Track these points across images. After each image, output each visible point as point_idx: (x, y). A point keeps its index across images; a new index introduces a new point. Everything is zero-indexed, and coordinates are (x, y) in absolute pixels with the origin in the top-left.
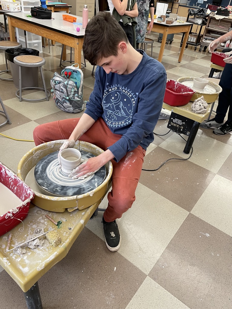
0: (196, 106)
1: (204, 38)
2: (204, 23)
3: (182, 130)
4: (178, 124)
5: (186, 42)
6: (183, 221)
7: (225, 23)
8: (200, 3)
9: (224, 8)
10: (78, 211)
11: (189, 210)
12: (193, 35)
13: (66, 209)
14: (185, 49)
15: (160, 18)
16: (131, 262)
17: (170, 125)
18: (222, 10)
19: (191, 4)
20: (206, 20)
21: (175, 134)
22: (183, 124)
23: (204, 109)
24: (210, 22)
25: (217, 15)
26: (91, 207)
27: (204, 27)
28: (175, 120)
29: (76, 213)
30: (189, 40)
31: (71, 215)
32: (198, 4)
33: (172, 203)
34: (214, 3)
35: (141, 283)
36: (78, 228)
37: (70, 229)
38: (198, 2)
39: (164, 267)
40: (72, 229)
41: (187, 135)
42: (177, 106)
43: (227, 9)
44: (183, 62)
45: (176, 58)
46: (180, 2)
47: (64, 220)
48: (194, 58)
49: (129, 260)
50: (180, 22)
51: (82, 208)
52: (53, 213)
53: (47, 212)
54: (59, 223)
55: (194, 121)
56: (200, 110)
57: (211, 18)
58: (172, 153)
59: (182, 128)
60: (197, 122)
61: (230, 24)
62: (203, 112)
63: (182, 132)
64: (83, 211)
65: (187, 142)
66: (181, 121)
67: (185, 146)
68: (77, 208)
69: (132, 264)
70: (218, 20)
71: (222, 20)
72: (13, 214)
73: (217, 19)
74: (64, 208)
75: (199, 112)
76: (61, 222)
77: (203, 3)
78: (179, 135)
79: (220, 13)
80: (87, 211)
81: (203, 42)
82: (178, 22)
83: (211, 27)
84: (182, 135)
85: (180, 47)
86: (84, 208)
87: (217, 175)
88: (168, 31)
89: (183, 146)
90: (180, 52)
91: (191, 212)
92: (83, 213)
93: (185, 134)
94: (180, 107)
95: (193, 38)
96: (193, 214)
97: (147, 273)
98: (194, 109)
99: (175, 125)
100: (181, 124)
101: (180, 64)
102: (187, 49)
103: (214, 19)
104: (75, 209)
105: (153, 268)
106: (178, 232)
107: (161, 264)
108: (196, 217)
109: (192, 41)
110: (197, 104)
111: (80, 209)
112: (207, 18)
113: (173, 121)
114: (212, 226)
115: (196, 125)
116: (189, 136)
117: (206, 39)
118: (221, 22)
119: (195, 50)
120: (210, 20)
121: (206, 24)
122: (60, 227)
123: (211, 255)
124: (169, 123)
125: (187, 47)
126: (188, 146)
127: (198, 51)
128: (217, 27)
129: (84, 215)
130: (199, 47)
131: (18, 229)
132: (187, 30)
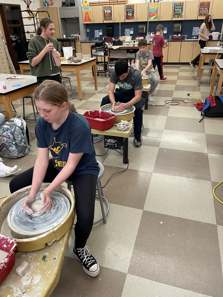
0: (121, 126)
1: (110, 66)
2: (106, 54)
3: (116, 146)
4: (112, 143)
5: (96, 71)
6: (141, 219)
7: (122, 51)
8: (97, 37)
9: (117, 40)
10: (56, 242)
11: (142, 209)
12: (100, 65)
13: (46, 244)
14: (97, 77)
15: (69, 59)
16: (111, 268)
17: (106, 145)
18: (116, 41)
19: (90, 39)
20: (107, 51)
21: (112, 151)
22: (115, 142)
23: (127, 127)
24: (110, 53)
25: (114, 46)
26: (66, 235)
27: (106, 57)
28: (109, 141)
29: (55, 244)
30: (98, 69)
31: (52, 248)
32: (96, 38)
33: (128, 208)
34: (108, 35)
35: (124, 282)
36: (61, 255)
37: (55, 258)
38: (95, 37)
39: (137, 261)
40: (57, 258)
41: (121, 149)
42: (107, 130)
43: (119, 40)
44: (100, 89)
45: (93, 87)
46: (81, 40)
47: (47, 254)
48: (107, 83)
49: (109, 268)
50: (87, 59)
51: (59, 238)
52: (36, 252)
53: (31, 253)
54: (44, 258)
55: (123, 138)
56: (124, 128)
57: (110, 49)
58: (115, 167)
59: (116, 145)
60: (125, 138)
61: (126, 51)
62: (127, 129)
63: (117, 148)
64: (61, 240)
65: (124, 154)
66: (113, 140)
67: (123, 158)
68: (55, 240)
69: (113, 270)
70: (116, 50)
71: (118, 49)
72: (5, 263)
73: (114, 49)
74: (44, 244)
75: (124, 130)
76: (46, 256)
77: (99, 37)
78: (116, 150)
79: (115, 44)
80: (63, 239)
81: (109, 69)
82: (85, 59)
83: (112, 56)
84: (117, 150)
85: (93, 77)
86: (60, 238)
87: (153, 173)
88: (79, 69)
89: (121, 159)
90: (94, 81)
91: (144, 210)
92: (61, 242)
93: (120, 149)
94: (109, 130)
95: (100, 67)
96: (146, 210)
97: (126, 272)
98: (120, 129)
99: (110, 144)
100: (114, 142)
101: (97, 91)
102: (99, 77)
103: (112, 49)
104: (53, 241)
105: (130, 265)
106: (139, 229)
107: (134, 260)
108: (148, 212)
109: (101, 70)
110: (121, 124)
111: (57, 240)
112: (107, 50)
113: (107, 142)
114: (162, 214)
115: (125, 140)
116: (123, 149)
117: (111, 66)
118: (119, 51)
119: (106, 76)
120: (110, 51)
121: (107, 55)
122: (46, 261)
123: (168, 237)
124: (105, 144)
125: (98, 75)
126: (125, 158)
127: (108, 77)
128: (116, 55)
129: (62, 243)
130: (108, 73)
131: (11, 276)
132: (94, 63)
